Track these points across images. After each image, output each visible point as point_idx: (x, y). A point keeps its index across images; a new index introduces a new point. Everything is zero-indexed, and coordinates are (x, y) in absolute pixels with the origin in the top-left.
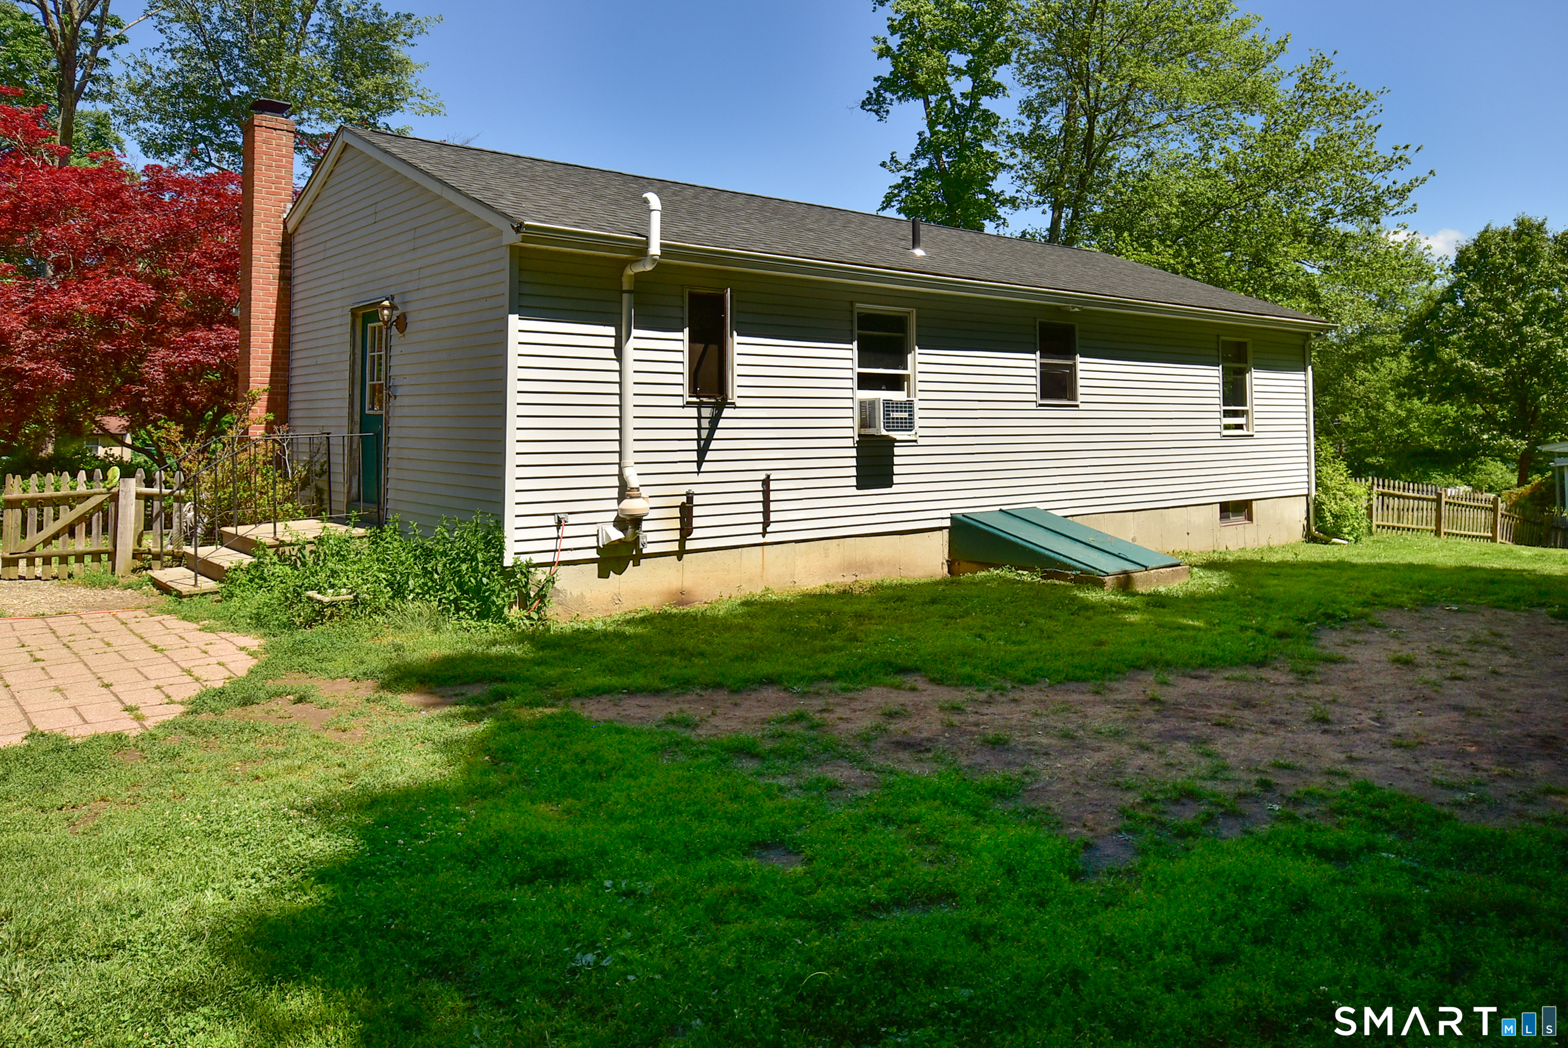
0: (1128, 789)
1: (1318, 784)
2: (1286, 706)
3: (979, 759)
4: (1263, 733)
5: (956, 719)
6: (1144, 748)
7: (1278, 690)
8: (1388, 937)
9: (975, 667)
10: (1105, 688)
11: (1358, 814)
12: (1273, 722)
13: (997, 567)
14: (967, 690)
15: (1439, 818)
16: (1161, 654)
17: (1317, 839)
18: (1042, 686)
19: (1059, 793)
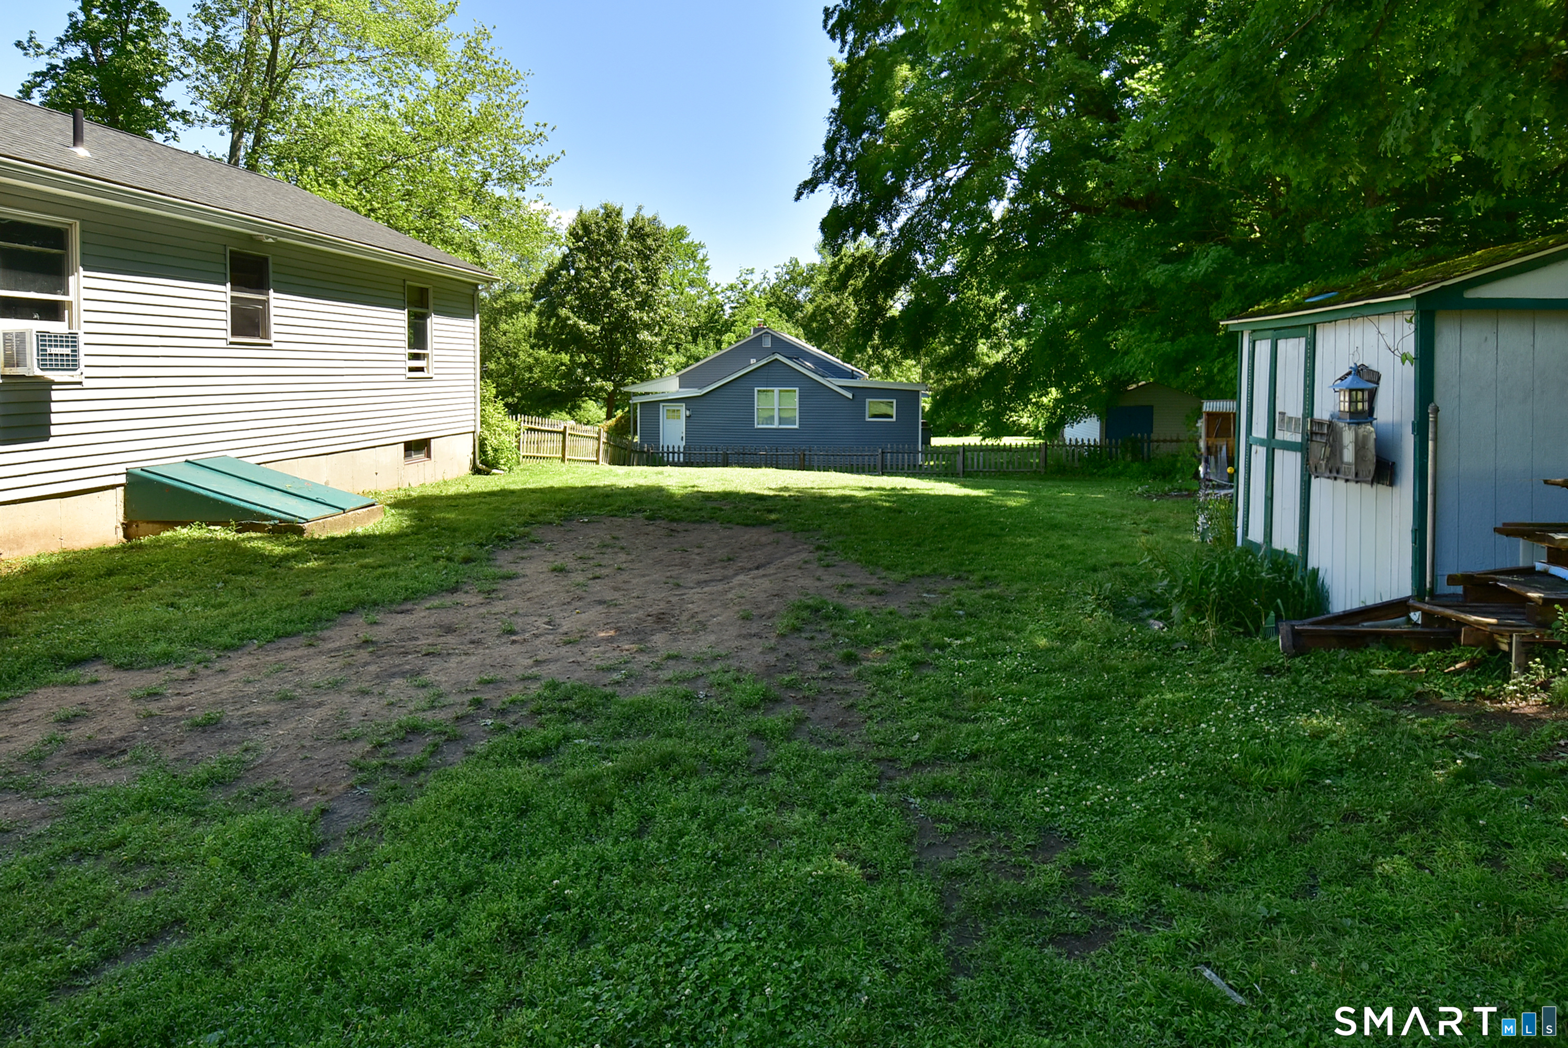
0: (356, 739)
1: (516, 692)
2: (480, 625)
3: (189, 747)
4: (466, 654)
5: (154, 707)
6: (364, 693)
7: (471, 611)
8: (592, 814)
9: (171, 642)
10: (318, 639)
11: (552, 711)
12: (472, 642)
13: (184, 524)
14: (163, 670)
15: (608, 698)
16: (368, 595)
17: (526, 742)
18: (250, 649)
19: (285, 764)
